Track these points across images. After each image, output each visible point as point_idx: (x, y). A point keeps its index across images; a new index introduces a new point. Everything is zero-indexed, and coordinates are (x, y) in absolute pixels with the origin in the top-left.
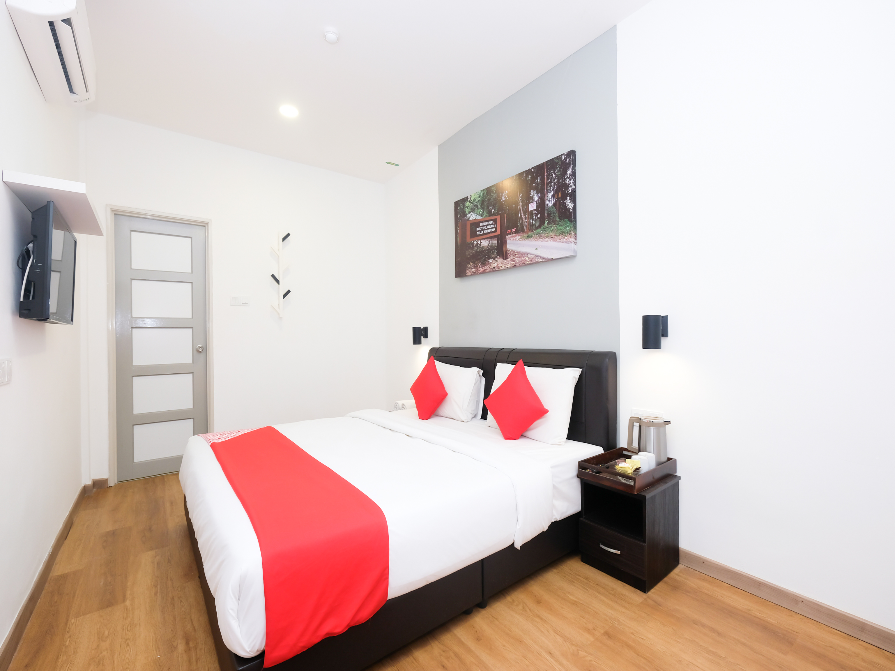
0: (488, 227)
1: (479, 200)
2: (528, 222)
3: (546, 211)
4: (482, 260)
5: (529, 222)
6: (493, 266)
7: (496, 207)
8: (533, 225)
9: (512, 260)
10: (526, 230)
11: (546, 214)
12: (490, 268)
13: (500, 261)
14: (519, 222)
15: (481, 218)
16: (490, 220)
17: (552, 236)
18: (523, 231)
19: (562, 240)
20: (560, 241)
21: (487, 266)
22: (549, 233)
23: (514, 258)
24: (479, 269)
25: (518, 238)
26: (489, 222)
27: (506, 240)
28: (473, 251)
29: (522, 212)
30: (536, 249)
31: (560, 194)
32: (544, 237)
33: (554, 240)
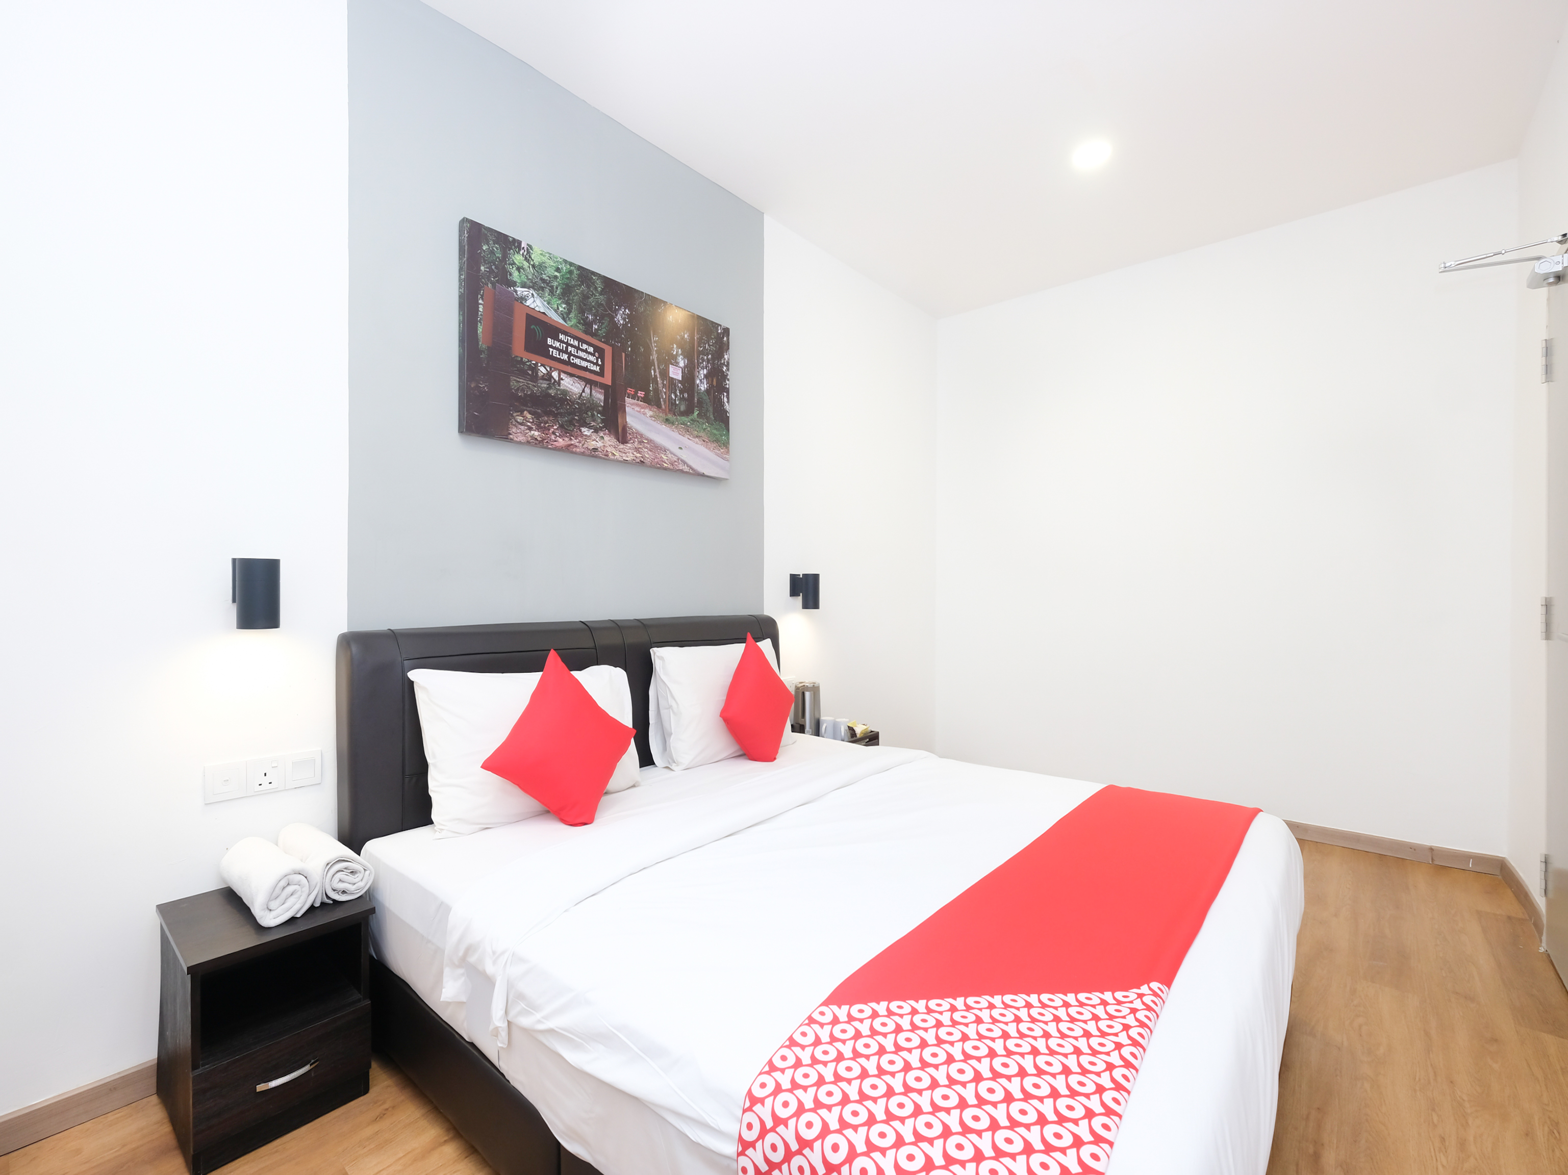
0: (581, 354)
1: (556, 277)
2: (667, 395)
3: (696, 394)
4: (564, 420)
5: (669, 396)
6: (592, 444)
7: (604, 326)
8: (676, 405)
9: (637, 450)
10: (663, 407)
11: (696, 399)
12: (585, 446)
13: (609, 440)
14: (651, 385)
15: (561, 321)
17: (704, 439)
18: (659, 406)
19: (717, 452)
20: (714, 452)
21: (578, 441)
22: (700, 431)
23: (640, 446)
24: (553, 437)
25: (649, 413)
26: (585, 347)
27: (625, 405)
29: (657, 371)
30: (680, 448)
31: (715, 380)
33: (706, 448)
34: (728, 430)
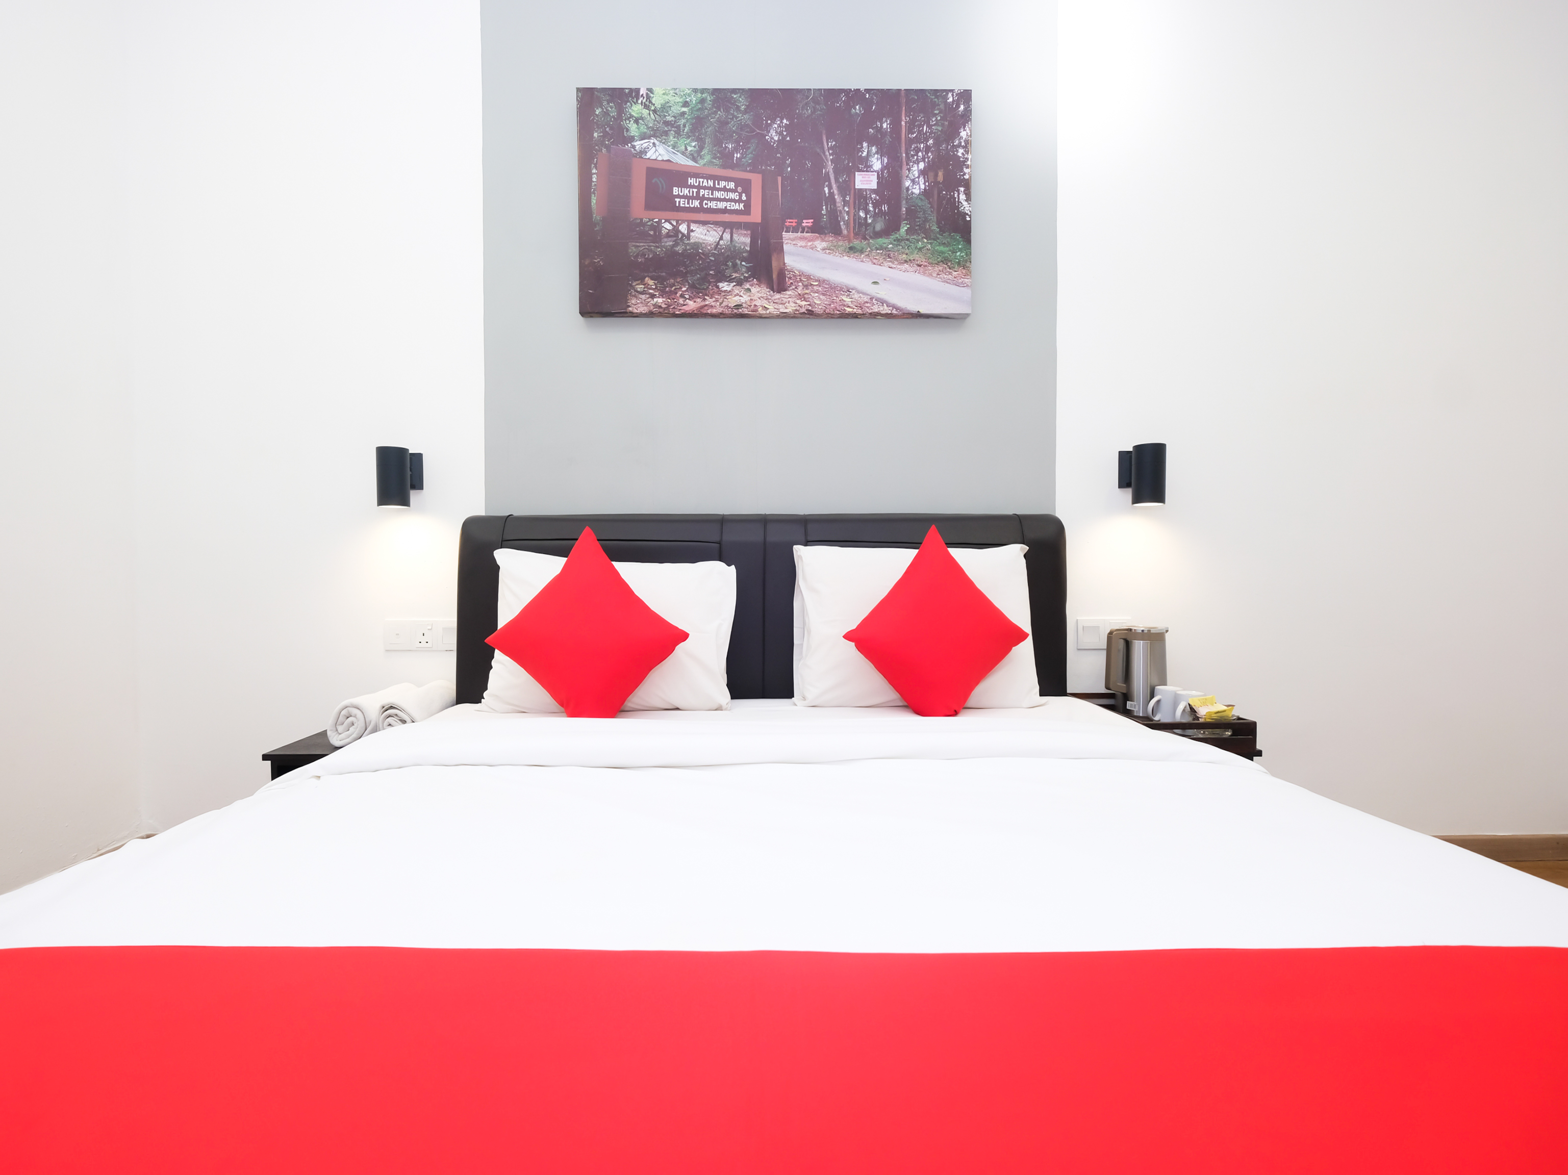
0: (718, 194)
1: (683, 113)
2: (852, 215)
3: (904, 202)
4: (695, 278)
5: (855, 215)
6: (733, 301)
7: (750, 151)
8: (867, 225)
9: (801, 297)
10: (845, 232)
11: (904, 209)
12: (724, 304)
13: (758, 292)
14: (824, 207)
15: (691, 163)
16: (728, 179)
17: (918, 263)
18: (837, 232)
19: (946, 276)
20: (940, 278)
21: (714, 299)
22: (912, 253)
23: (807, 291)
24: (681, 301)
25: (820, 244)
26: (723, 184)
27: (783, 242)
28: (658, 247)
29: (834, 186)
30: (875, 283)
31: (940, 174)
32: (896, 260)
33: (924, 274)
34: (968, 241)
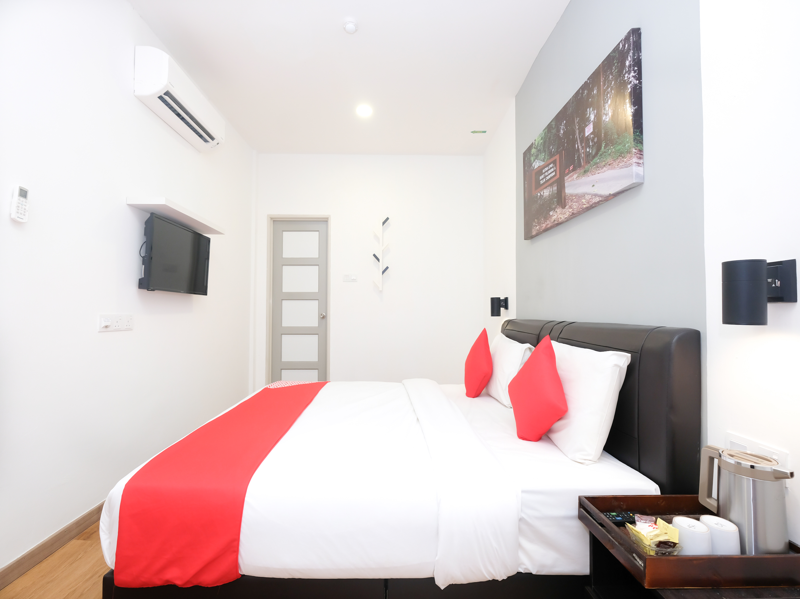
0: (549, 172)
1: (542, 143)
2: (584, 153)
3: (603, 130)
4: (545, 213)
5: (586, 152)
6: (553, 219)
7: (556, 146)
8: (590, 154)
9: (571, 207)
10: (583, 164)
12: (551, 222)
13: (559, 211)
14: (576, 156)
15: (543, 163)
16: (550, 164)
17: (609, 163)
18: (580, 166)
20: (619, 167)
21: (549, 221)
23: (572, 203)
24: (542, 225)
25: (575, 176)
26: (550, 166)
27: (565, 183)
29: (579, 142)
30: (593, 186)
32: (601, 167)
33: (612, 169)
